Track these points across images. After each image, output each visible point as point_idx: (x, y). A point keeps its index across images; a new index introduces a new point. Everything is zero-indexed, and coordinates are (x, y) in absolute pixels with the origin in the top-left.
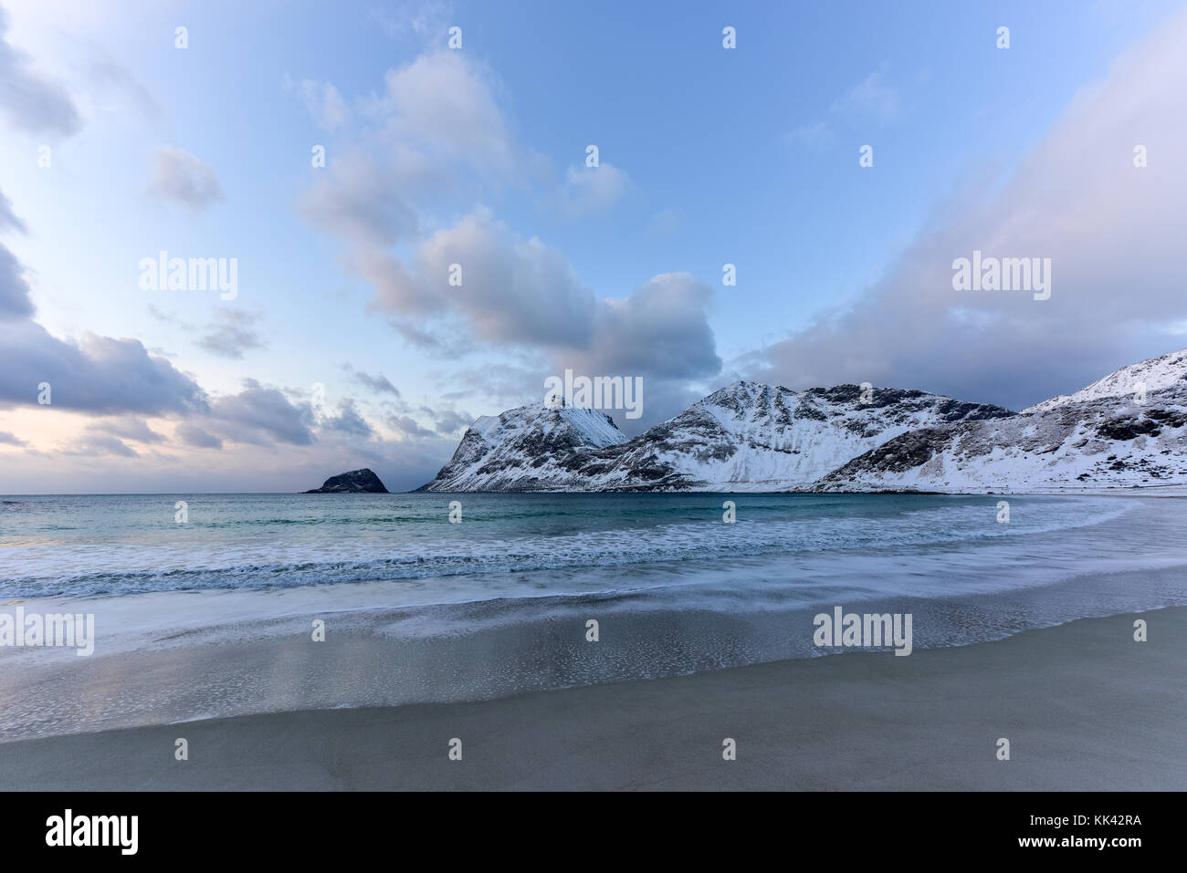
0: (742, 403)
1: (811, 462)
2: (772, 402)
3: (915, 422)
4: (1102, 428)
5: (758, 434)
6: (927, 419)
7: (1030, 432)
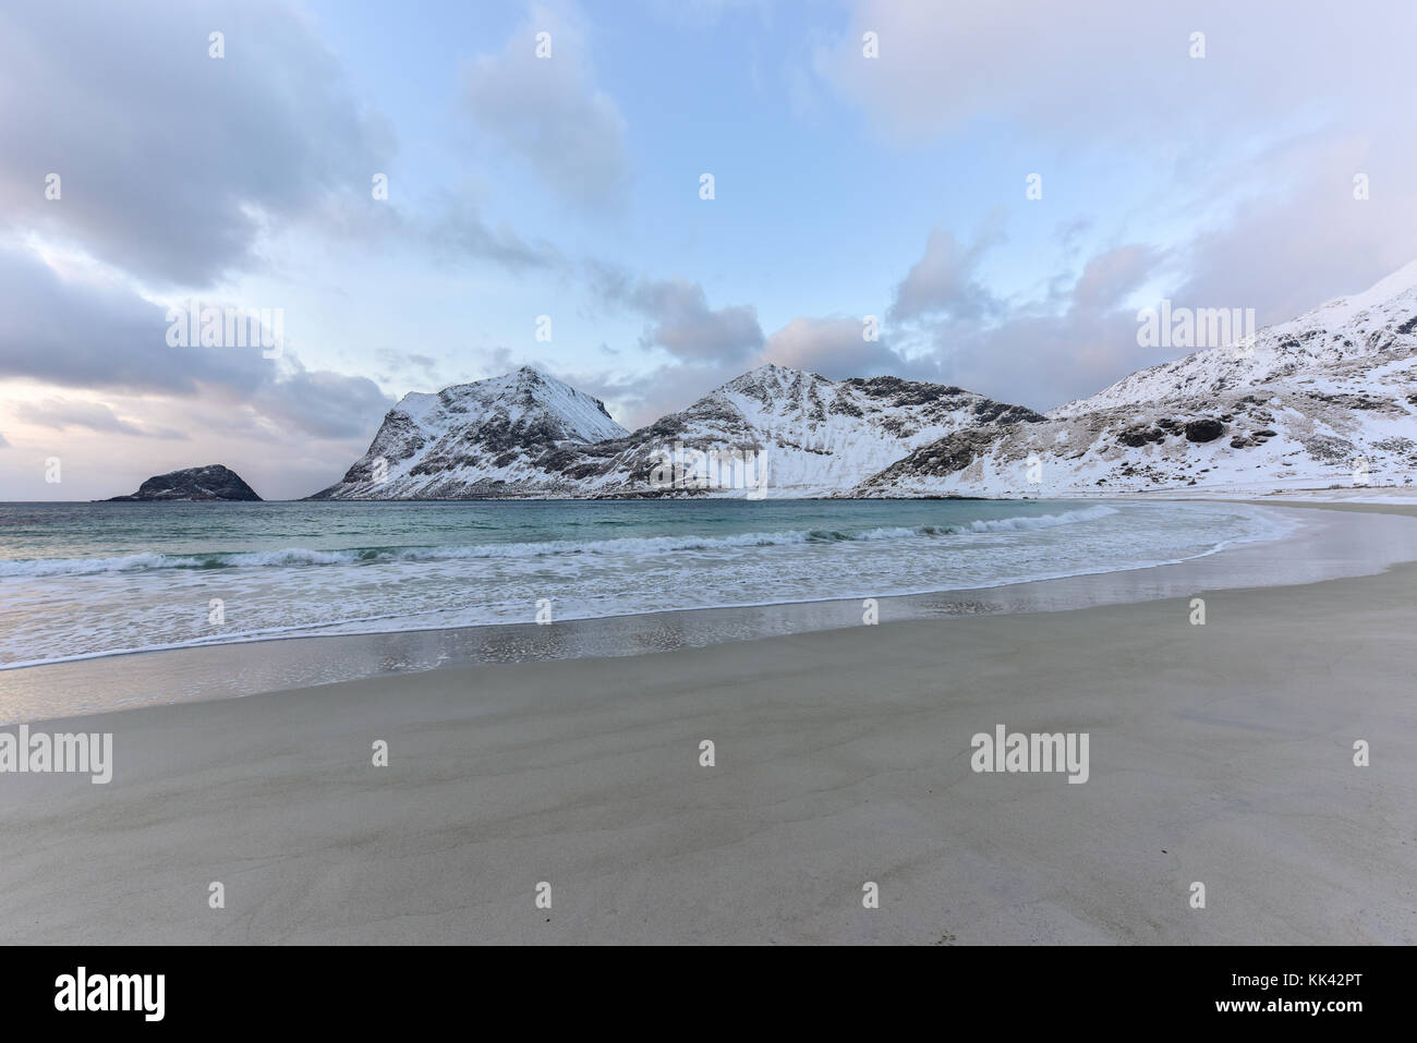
0: (770, 392)
1: (844, 464)
2: (805, 392)
3: (951, 423)
4: (1122, 435)
5: (787, 431)
6: (962, 420)
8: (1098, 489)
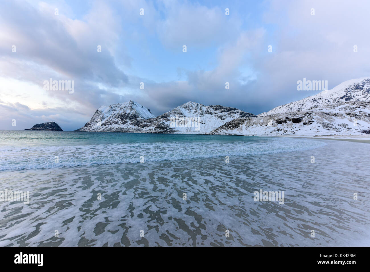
0: (191, 108)
1: (208, 126)
2: (199, 108)
3: (234, 117)
4: (277, 121)
5: (194, 117)
6: (237, 116)
7: (262, 121)
8: (271, 134)
